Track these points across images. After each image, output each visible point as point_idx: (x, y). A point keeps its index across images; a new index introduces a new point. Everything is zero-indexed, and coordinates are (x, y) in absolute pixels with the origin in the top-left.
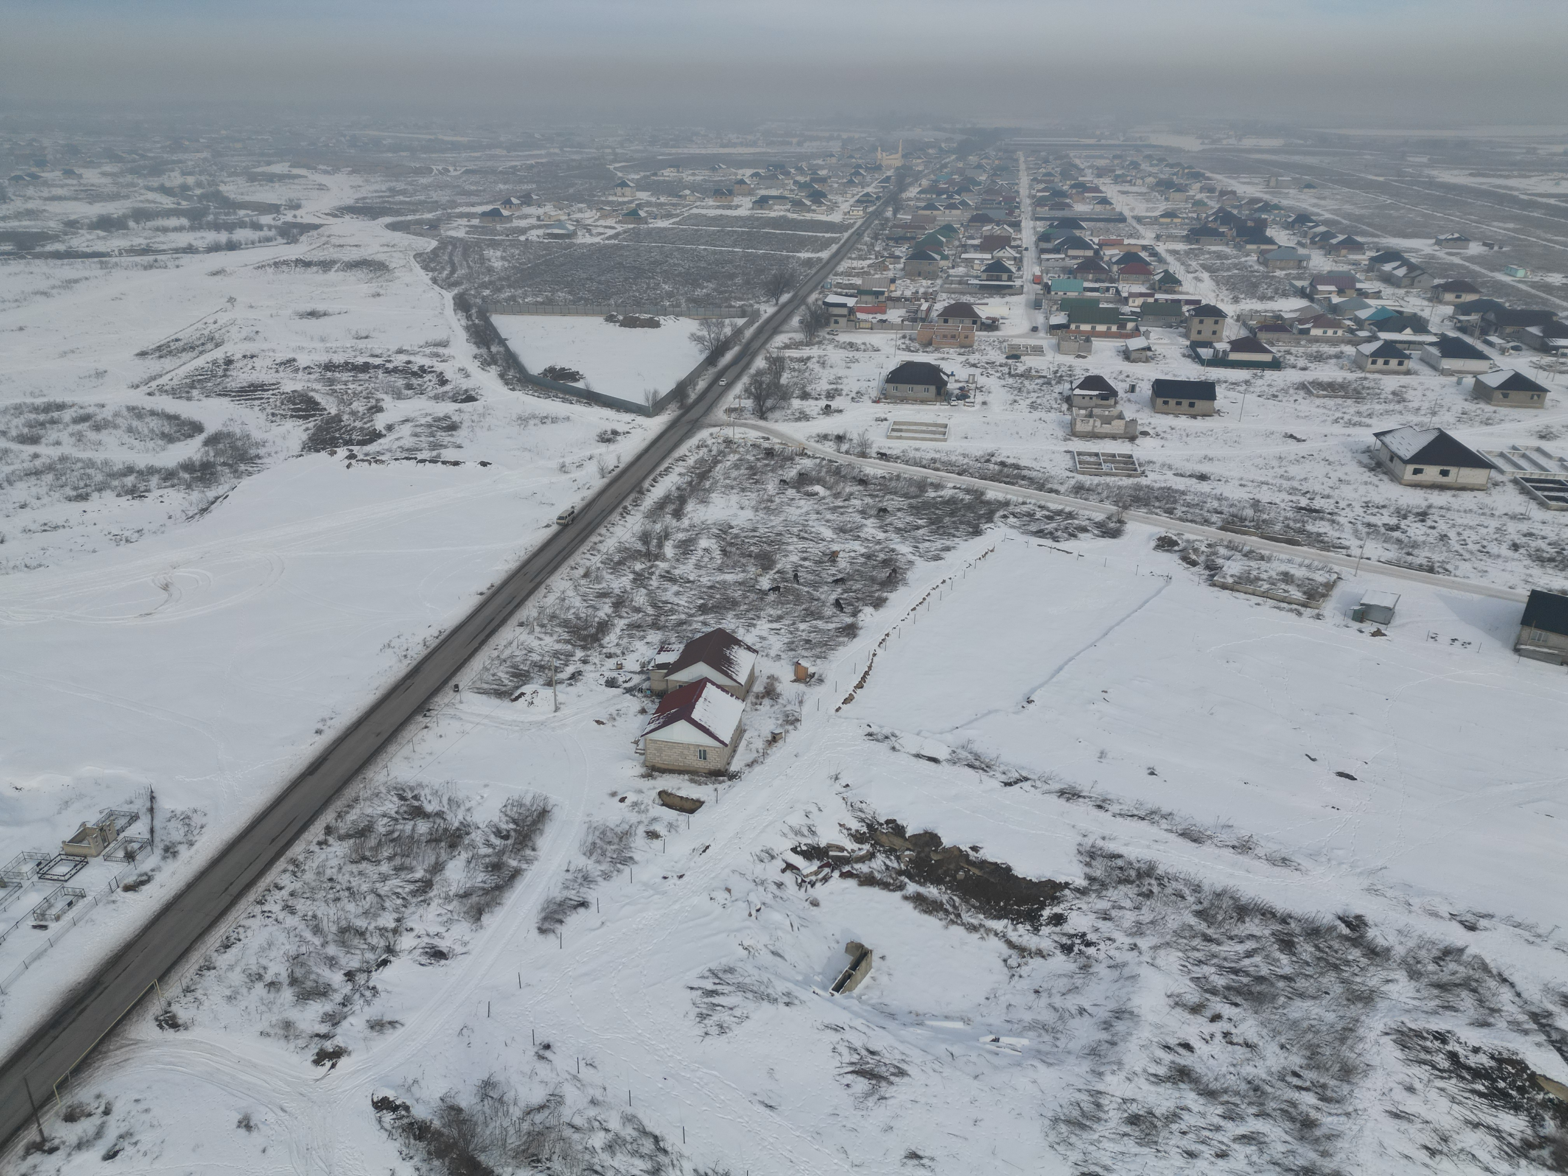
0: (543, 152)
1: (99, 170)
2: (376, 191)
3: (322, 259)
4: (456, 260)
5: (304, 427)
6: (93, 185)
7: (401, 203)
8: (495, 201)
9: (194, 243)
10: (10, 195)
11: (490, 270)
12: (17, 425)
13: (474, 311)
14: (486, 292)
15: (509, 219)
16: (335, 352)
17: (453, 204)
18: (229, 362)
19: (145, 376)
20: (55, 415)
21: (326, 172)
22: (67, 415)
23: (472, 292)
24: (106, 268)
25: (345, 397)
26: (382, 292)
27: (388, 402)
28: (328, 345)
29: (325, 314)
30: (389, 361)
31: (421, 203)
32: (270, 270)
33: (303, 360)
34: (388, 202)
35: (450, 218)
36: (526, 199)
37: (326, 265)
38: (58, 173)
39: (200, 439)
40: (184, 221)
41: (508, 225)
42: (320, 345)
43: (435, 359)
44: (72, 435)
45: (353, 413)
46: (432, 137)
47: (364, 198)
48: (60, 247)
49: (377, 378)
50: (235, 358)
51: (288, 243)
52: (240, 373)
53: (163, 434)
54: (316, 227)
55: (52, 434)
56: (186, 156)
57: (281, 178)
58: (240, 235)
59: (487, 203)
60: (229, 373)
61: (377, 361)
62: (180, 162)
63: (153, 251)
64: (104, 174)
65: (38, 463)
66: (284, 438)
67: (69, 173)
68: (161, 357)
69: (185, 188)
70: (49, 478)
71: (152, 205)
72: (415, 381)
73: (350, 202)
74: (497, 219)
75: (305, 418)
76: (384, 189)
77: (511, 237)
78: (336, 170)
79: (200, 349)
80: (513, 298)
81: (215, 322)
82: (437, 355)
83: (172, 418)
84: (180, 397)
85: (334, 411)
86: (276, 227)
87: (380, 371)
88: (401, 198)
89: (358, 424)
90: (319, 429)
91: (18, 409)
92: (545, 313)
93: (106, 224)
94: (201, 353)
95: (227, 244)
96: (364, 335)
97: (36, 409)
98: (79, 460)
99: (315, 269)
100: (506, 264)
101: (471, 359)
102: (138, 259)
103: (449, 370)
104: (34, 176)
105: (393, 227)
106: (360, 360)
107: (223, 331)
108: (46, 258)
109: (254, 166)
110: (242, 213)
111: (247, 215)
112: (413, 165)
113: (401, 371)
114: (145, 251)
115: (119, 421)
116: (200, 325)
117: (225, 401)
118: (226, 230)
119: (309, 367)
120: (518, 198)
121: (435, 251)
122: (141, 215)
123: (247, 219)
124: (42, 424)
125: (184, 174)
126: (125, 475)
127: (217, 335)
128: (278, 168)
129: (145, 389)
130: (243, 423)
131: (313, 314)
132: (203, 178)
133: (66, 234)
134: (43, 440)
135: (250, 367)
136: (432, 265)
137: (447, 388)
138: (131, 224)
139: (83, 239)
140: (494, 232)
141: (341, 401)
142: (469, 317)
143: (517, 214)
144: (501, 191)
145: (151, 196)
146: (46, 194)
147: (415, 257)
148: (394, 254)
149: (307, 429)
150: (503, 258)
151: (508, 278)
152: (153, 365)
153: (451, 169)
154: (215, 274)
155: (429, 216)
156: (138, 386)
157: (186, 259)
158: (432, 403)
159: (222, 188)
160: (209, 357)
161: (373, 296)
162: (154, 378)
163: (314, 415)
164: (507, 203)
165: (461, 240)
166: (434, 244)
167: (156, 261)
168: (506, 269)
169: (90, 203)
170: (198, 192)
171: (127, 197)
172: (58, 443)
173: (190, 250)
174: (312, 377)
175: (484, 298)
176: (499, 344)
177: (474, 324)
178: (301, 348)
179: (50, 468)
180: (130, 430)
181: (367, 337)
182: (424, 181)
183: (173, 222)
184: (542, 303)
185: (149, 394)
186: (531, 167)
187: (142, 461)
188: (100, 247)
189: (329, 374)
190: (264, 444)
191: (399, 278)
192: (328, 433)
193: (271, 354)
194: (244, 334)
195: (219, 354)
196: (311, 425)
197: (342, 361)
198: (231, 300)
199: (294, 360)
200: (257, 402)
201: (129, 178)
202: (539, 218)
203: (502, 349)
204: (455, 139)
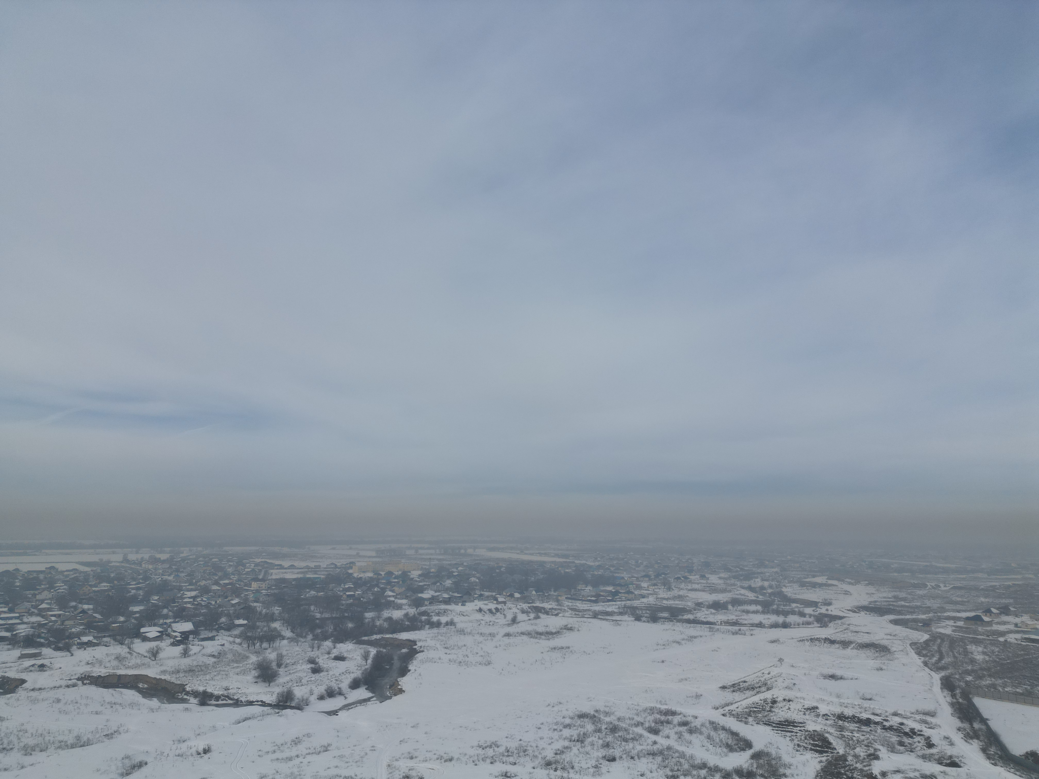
0: (1019, 577)
1: (718, 576)
2: (885, 598)
3: (842, 639)
4: (944, 650)
5: (819, 759)
6: (713, 584)
7: (902, 606)
8: (977, 610)
9: (763, 622)
10: (673, 587)
11: (973, 661)
12: (649, 720)
13: (958, 691)
14: (969, 678)
15: (989, 624)
16: (846, 707)
17: (943, 610)
18: (774, 702)
19: (723, 702)
20: (670, 718)
21: (850, 583)
22: (676, 719)
23: (957, 676)
24: (712, 631)
25: (851, 742)
26: (884, 667)
27: (883, 752)
28: (842, 701)
29: (842, 678)
30: (887, 721)
31: (917, 607)
32: (808, 643)
33: (823, 709)
34: (893, 605)
35: (939, 619)
36: (1005, 610)
37: (845, 644)
38: (697, 576)
39: (749, 753)
40: (759, 608)
41: (989, 628)
42: (836, 700)
43: (924, 725)
44: (676, 733)
45: (856, 756)
46: (928, 564)
47: (876, 601)
48: (691, 617)
49: (876, 732)
50: (778, 700)
51: (821, 627)
52: (780, 711)
53: (727, 744)
54: (841, 618)
55: (666, 730)
56: (766, 570)
57: (821, 585)
58: (792, 619)
59: (970, 611)
60: (773, 710)
61: (877, 719)
62: (761, 573)
63: (739, 624)
64: (720, 578)
65: (655, 747)
66: (804, 765)
67: (703, 577)
68: (734, 691)
69: (762, 588)
70: (659, 759)
71: (743, 597)
72: (906, 740)
73: (865, 603)
74: (979, 623)
75: (821, 752)
76: (890, 596)
77: (991, 638)
78: (857, 582)
79: (758, 690)
80: (994, 686)
81: (769, 674)
82: (925, 722)
83: (734, 734)
84: (741, 721)
85: (841, 752)
86: (814, 616)
87: (879, 727)
88: (903, 603)
89: (859, 766)
90: (829, 763)
91: (652, 710)
92: (1025, 703)
93: (717, 606)
94: (758, 693)
95: (782, 624)
96: (869, 697)
97: (661, 712)
98: (677, 751)
99: (837, 646)
100: (987, 658)
101: (955, 731)
102: (730, 628)
103: (935, 736)
104: (686, 578)
105: (896, 622)
106: (865, 716)
107: (773, 680)
108: (683, 622)
109: (805, 578)
110: (794, 605)
111: (797, 607)
112: (912, 581)
113: (896, 730)
114: (735, 624)
115: (704, 729)
116: (759, 674)
117: (768, 729)
118: (783, 615)
119: (826, 715)
120: (997, 609)
121: (927, 642)
122: (736, 602)
123: (797, 609)
124: (662, 723)
125: (763, 580)
126: (701, 768)
127: (769, 682)
128: (819, 580)
129: (721, 711)
130: (778, 748)
131: (833, 677)
132: (773, 583)
133: (695, 610)
134: (661, 733)
135: (787, 707)
136: (924, 652)
137: (933, 751)
138: (730, 607)
139: (703, 613)
140: (976, 632)
141: (848, 745)
142: (953, 696)
143: (996, 620)
144: (982, 602)
145: (743, 591)
146: (689, 588)
147: (911, 645)
148: (895, 641)
149: (821, 762)
150: (984, 653)
151: (989, 669)
152: (728, 696)
153: (942, 585)
154: (773, 642)
155: (924, 617)
156: (717, 709)
157: (757, 630)
158: (920, 761)
159: (784, 589)
160: (762, 696)
161: (878, 670)
162: (727, 705)
163: (827, 752)
164: (988, 611)
165: (948, 636)
166: (926, 637)
167: (740, 630)
168: (987, 662)
169: (710, 594)
170: (770, 591)
171: (730, 591)
172: (668, 737)
173: (760, 625)
174: (828, 722)
175: (967, 682)
176: (980, 722)
177: (958, 702)
178: (823, 700)
179: (661, 753)
180: (709, 737)
181: (870, 699)
182: (921, 592)
183: (753, 608)
184: (1021, 694)
185: (723, 715)
186: (1009, 587)
187: (712, 761)
188: (711, 619)
189: (840, 723)
190: (789, 766)
191: (897, 658)
192: (836, 768)
193: (802, 701)
194: (785, 684)
195: (768, 695)
196: (824, 759)
197: (851, 714)
198: (781, 660)
199: (817, 708)
200: (789, 734)
201: (733, 581)
202: (1016, 625)
203: (983, 727)
204: (946, 565)
